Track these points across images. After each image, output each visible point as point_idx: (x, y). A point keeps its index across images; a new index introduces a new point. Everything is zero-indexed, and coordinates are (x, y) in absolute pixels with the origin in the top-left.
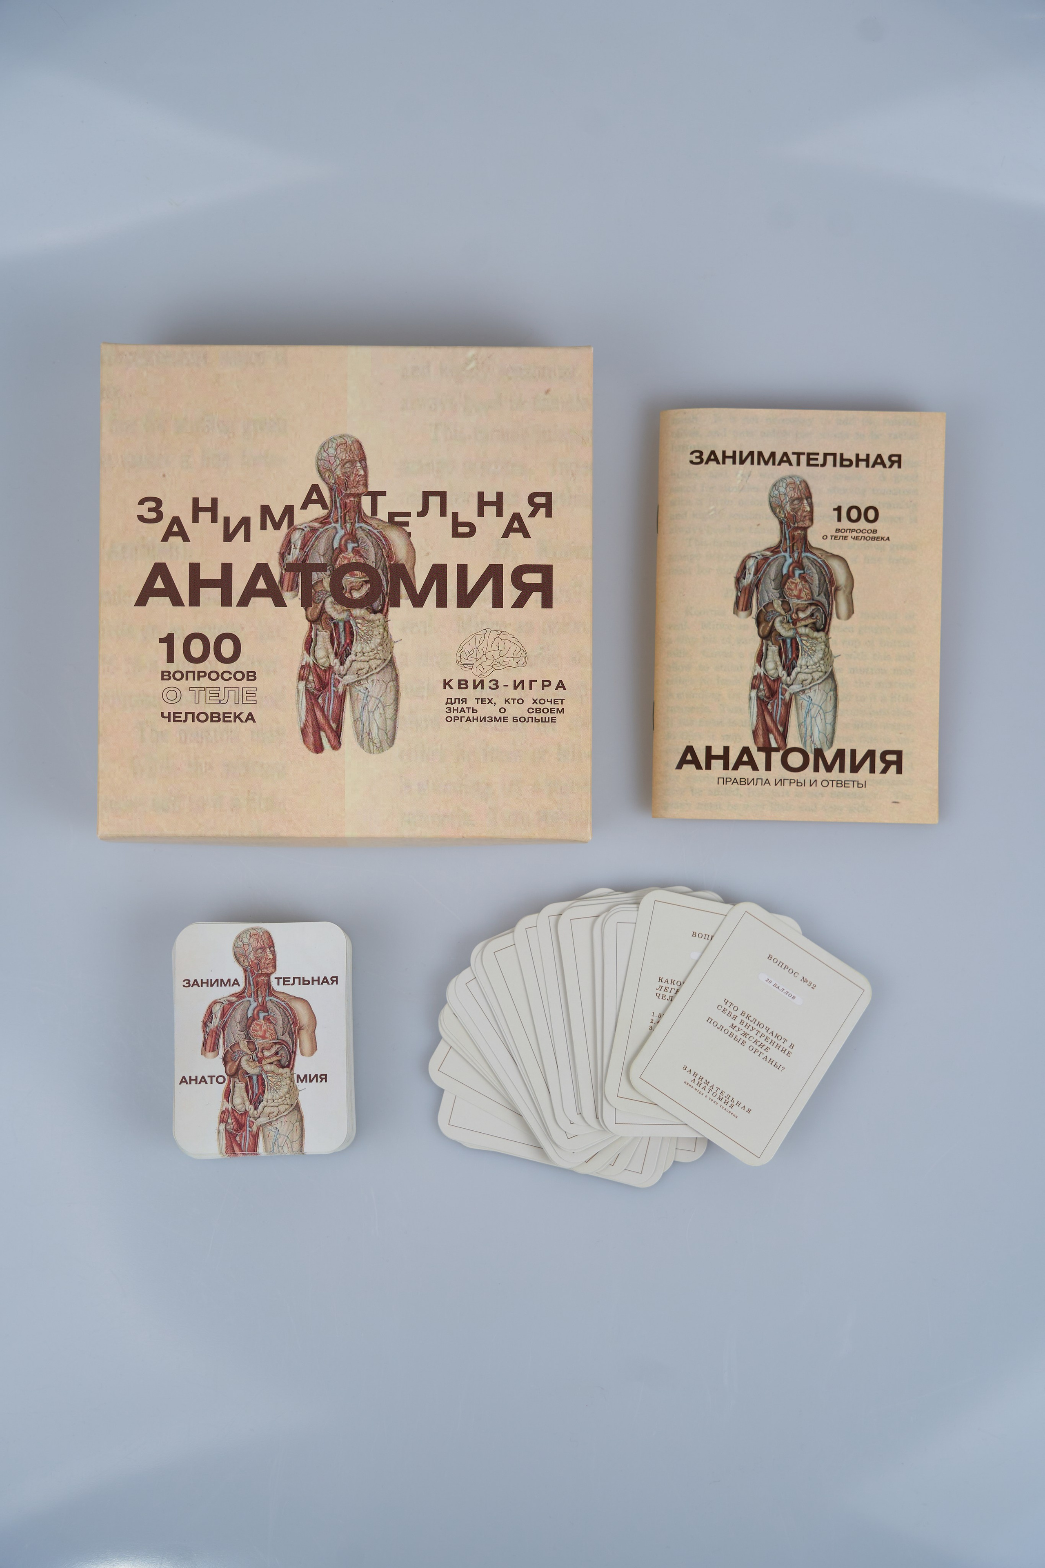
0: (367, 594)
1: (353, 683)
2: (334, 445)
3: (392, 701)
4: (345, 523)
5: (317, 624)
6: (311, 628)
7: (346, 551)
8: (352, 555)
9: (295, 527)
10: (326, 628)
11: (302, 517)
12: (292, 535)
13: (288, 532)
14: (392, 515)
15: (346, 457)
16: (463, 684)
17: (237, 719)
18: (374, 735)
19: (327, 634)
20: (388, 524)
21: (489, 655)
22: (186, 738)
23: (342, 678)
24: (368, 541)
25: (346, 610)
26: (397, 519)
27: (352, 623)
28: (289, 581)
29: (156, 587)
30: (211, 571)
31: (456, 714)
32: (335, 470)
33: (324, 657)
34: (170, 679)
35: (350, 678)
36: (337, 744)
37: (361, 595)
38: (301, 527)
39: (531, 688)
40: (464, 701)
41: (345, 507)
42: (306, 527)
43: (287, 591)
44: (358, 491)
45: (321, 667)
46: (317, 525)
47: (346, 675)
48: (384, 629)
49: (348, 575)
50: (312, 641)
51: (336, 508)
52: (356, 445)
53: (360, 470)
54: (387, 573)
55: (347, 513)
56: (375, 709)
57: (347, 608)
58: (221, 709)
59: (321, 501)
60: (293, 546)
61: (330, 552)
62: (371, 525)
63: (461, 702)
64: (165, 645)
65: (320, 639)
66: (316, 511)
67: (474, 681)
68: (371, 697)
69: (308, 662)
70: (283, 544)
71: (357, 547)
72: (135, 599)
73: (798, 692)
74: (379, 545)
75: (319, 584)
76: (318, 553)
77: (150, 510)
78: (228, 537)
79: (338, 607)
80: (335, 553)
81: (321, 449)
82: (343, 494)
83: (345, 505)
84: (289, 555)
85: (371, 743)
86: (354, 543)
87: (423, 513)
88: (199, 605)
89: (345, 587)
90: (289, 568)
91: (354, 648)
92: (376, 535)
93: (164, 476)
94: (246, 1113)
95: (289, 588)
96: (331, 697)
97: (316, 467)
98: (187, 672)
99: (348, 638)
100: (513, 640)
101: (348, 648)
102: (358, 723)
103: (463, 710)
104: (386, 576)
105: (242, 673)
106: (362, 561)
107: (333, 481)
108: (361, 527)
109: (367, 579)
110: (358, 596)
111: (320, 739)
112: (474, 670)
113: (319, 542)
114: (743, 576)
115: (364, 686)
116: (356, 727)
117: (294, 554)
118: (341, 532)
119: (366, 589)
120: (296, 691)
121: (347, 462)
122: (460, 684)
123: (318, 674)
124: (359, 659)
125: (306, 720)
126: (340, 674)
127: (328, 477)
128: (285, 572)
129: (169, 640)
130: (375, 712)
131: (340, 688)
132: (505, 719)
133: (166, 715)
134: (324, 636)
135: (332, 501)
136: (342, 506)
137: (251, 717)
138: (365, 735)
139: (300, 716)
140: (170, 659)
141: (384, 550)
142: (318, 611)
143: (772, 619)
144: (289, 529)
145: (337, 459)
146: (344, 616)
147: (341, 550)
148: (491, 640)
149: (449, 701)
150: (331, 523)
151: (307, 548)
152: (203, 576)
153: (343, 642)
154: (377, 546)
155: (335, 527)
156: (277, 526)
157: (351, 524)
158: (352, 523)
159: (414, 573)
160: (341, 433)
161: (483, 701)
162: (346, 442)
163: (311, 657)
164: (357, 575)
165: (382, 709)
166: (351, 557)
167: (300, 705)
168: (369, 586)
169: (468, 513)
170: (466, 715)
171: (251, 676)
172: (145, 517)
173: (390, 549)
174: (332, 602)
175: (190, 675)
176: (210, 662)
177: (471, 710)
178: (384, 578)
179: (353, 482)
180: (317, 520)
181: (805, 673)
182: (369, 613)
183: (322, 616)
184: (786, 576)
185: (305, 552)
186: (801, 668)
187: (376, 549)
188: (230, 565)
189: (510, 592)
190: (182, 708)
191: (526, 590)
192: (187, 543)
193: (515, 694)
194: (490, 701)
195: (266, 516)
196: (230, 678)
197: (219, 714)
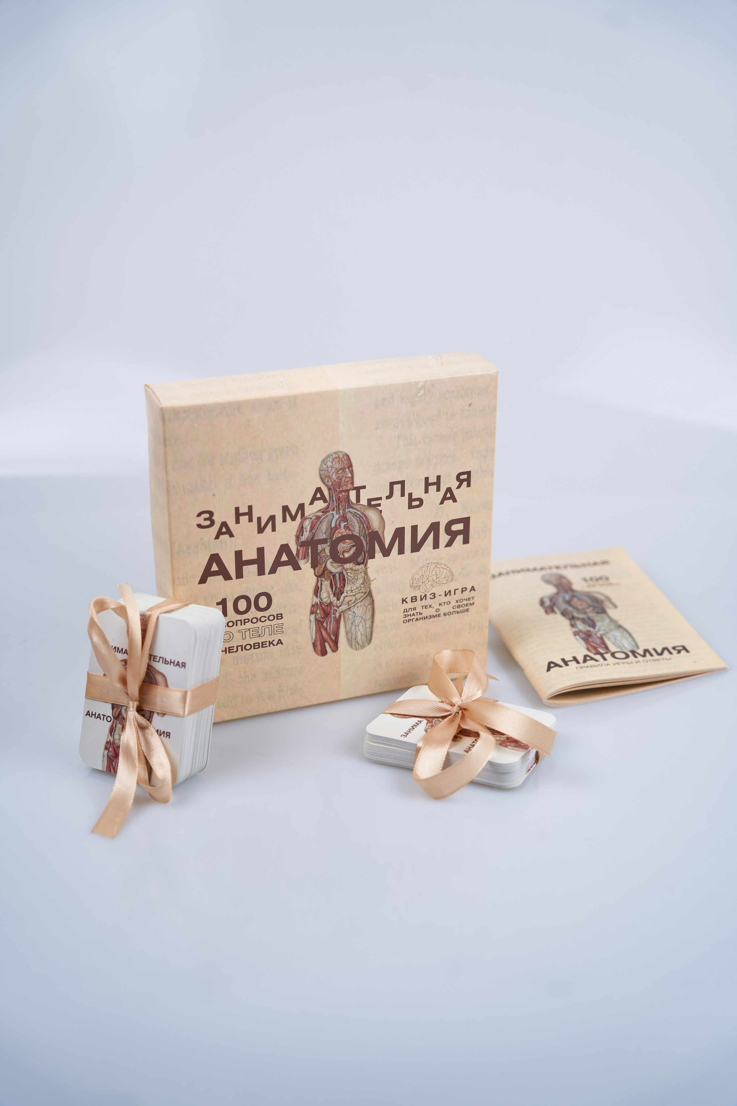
0: (354, 553)
1: (345, 610)
2: (331, 460)
3: (370, 617)
4: (339, 510)
5: (322, 577)
6: (318, 581)
7: (340, 528)
8: (344, 530)
9: (305, 517)
10: (328, 579)
11: (310, 510)
12: (304, 523)
13: (301, 521)
14: (369, 501)
15: (339, 466)
16: (414, 599)
17: (271, 645)
18: (358, 639)
19: (328, 582)
20: (367, 507)
21: (430, 579)
22: (237, 661)
23: (338, 608)
24: (354, 520)
25: (340, 566)
26: (373, 503)
27: (344, 573)
28: (303, 553)
29: (212, 570)
30: (250, 554)
31: (409, 618)
32: (332, 476)
33: (327, 597)
35: (343, 608)
36: (335, 648)
37: (350, 555)
38: (310, 517)
39: (455, 594)
40: (415, 609)
41: (339, 500)
42: (313, 516)
43: (302, 559)
44: (347, 488)
45: (324, 604)
46: (320, 514)
47: (341, 606)
49: (342, 543)
51: (333, 501)
52: (345, 457)
53: (348, 474)
54: (367, 538)
55: (341, 503)
57: (341, 564)
58: (260, 640)
59: (323, 498)
60: (305, 530)
61: (329, 531)
63: (413, 610)
64: (221, 606)
65: (324, 587)
66: (320, 505)
67: (421, 596)
69: (316, 602)
70: (298, 530)
71: (347, 525)
72: (198, 579)
74: (361, 521)
75: (323, 552)
76: (322, 532)
77: (205, 519)
78: (261, 530)
79: (335, 565)
80: (333, 531)
81: (322, 463)
83: (339, 498)
84: (302, 536)
85: (357, 644)
86: (345, 522)
87: (388, 497)
88: (242, 577)
89: (339, 551)
90: (303, 544)
91: (345, 589)
93: (214, 495)
95: (303, 557)
97: (319, 475)
98: (237, 621)
99: (342, 583)
100: (445, 567)
101: (342, 589)
102: (349, 633)
103: (414, 614)
104: (366, 541)
105: (274, 616)
106: (350, 533)
107: (331, 484)
108: (349, 511)
109: (354, 544)
110: (348, 555)
111: (325, 647)
112: (421, 590)
113: (322, 525)
115: (352, 611)
116: (347, 637)
118: (336, 517)
120: (309, 621)
121: (340, 470)
122: (412, 599)
123: (323, 608)
124: (349, 595)
126: (337, 606)
127: (327, 481)
129: (223, 603)
130: (359, 626)
131: (337, 615)
132: (439, 615)
134: (326, 584)
135: (330, 497)
136: (337, 500)
137: (280, 642)
138: (353, 640)
140: (225, 614)
141: (364, 524)
142: (322, 569)
145: (333, 469)
146: (339, 570)
147: (337, 527)
148: (432, 569)
150: (330, 511)
152: (245, 558)
153: (339, 586)
154: (360, 522)
155: (332, 514)
156: (293, 518)
157: (343, 510)
158: (343, 509)
159: (384, 536)
161: (426, 607)
164: (347, 542)
165: (363, 623)
166: (343, 532)
167: (312, 629)
168: (355, 548)
169: (418, 492)
170: (415, 617)
171: (279, 616)
172: (202, 524)
173: (369, 523)
174: (331, 562)
175: (239, 622)
177: (418, 614)
178: (365, 542)
180: (320, 511)
182: (355, 565)
183: (325, 572)
185: (313, 533)
187: (359, 524)
188: (263, 548)
189: (444, 538)
190: (234, 644)
191: (453, 535)
192: (232, 538)
193: (445, 599)
194: (430, 606)
195: (286, 513)
196: (266, 620)
197: (259, 643)
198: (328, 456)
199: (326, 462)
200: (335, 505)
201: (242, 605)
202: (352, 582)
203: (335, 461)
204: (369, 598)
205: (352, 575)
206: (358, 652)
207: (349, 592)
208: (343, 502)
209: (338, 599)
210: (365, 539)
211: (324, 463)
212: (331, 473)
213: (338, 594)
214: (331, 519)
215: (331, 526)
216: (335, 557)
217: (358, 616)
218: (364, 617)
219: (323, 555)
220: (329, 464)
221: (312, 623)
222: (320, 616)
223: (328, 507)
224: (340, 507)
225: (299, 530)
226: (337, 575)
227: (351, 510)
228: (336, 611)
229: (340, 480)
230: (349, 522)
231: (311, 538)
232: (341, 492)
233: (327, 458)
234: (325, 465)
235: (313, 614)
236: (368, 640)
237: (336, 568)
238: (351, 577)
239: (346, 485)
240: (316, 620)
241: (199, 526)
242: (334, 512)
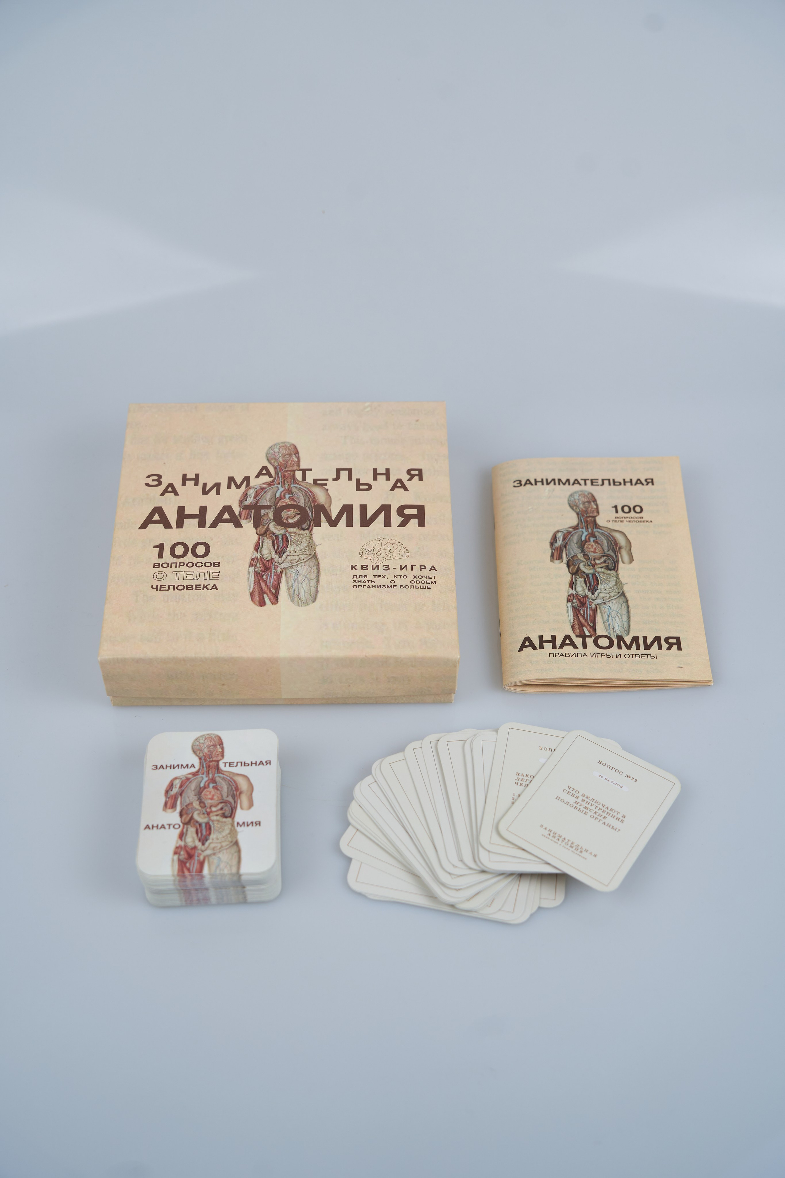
0: (298, 520)
1: (287, 567)
3: (314, 577)
6: (259, 538)
8: (288, 500)
10: (270, 538)
16: (364, 568)
17: (205, 588)
18: (301, 596)
21: (382, 552)
22: (168, 599)
23: (280, 565)
24: (299, 493)
25: (284, 529)
26: (319, 482)
27: (287, 536)
28: (245, 514)
29: (154, 519)
30: (192, 509)
31: (360, 584)
33: (268, 554)
34: (159, 567)
37: (294, 521)
38: (255, 487)
40: (366, 576)
43: (244, 519)
44: (293, 469)
48: (310, 538)
50: (259, 546)
51: (278, 477)
54: (312, 510)
56: (303, 581)
58: (194, 583)
59: (269, 474)
60: (248, 497)
61: (273, 499)
62: (302, 485)
63: (363, 577)
64: (157, 549)
66: (265, 479)
67: (373, 566)
68: (300, 575)
72: (139, 525)
73: (601, 604)
74: (307, 495)
76: (266, 500)
77: (154, 480)
78: (205, 492)
79: (279, 527)
80: (277, 500)
81: (269, 449)
83: (285, 476)
85: (300, 601)
86: (290, 494)
87: (335, 479)
88: (183, 527)
91: (288, 549)
94: (195, 848)
95: (245, 518)
96: (272, 575)
98: (172, 563)
100: (399, 544)
101: (285, 549)
103: (364, 582)
104: (312, 511)
105: (210, 563)
106: (295, 503)
107: (277, 464)
108: (295, 487)
109: (299, 512)
110: (292, 521)
111: (264, 598)
112: (372, 560)
114: (555, 541)
116: (289, 592)
119: (297, 518)
122: (362, 567)
124: (292, 554)
126: (279, 563)
129: (160, 546)
131: (279, 570)
132: (394, 587)
133: (155, 587)
137: (215, 587)
139: (250, 586)
140: (161, 556)
141: (310, 498)
142: (264, 529)
143: (577, 564)
146: (283, 532)
147: (281, 498)
148: (384, 543)
149: (355, 577)
152: (187, 512)
156: (238, 487)
159: (330, 509)
161: (379, 577)
163: (259, 553)
165: (307, 581)
167: (250, 580)
168: (300, 516)
169: (367, 478)
170: (367, 584)
171: (217, 564)
172: (150, 484)
174: (274, 525)
175: (174, 565)
176: (188, 557)
181: (604, 593)
183: (267, 532)
184: (585, 541)
186: (601, 590)
187: (305, 497)
188: (206, 507)
189: (397, 519)
190: (167, 583)
191: (407, 518)
192: (177, 496)
193: (401, 574)
194: (384, 577)
195: (231, 482)
196: (202, 566)
197: (192, 586)
198: (276, 444)
200: (280, 480)
201: (179, 550)
202: (296, 544)
205: (296, 538)
206: (300, 608)
210: (311, 510)
214: (276, 491)
216: (278, 520)
217: (301, 575)
221: (251, 574)
222: (260, 570)
223: (273, 481)
224: (286, 482)
225: (243, 496)
227: (296, 485)
230: (294, 494)
233: (274, 446)
235: (252, 566)
238: (295, 540)
240: (255, 572)
241: (147, 484)
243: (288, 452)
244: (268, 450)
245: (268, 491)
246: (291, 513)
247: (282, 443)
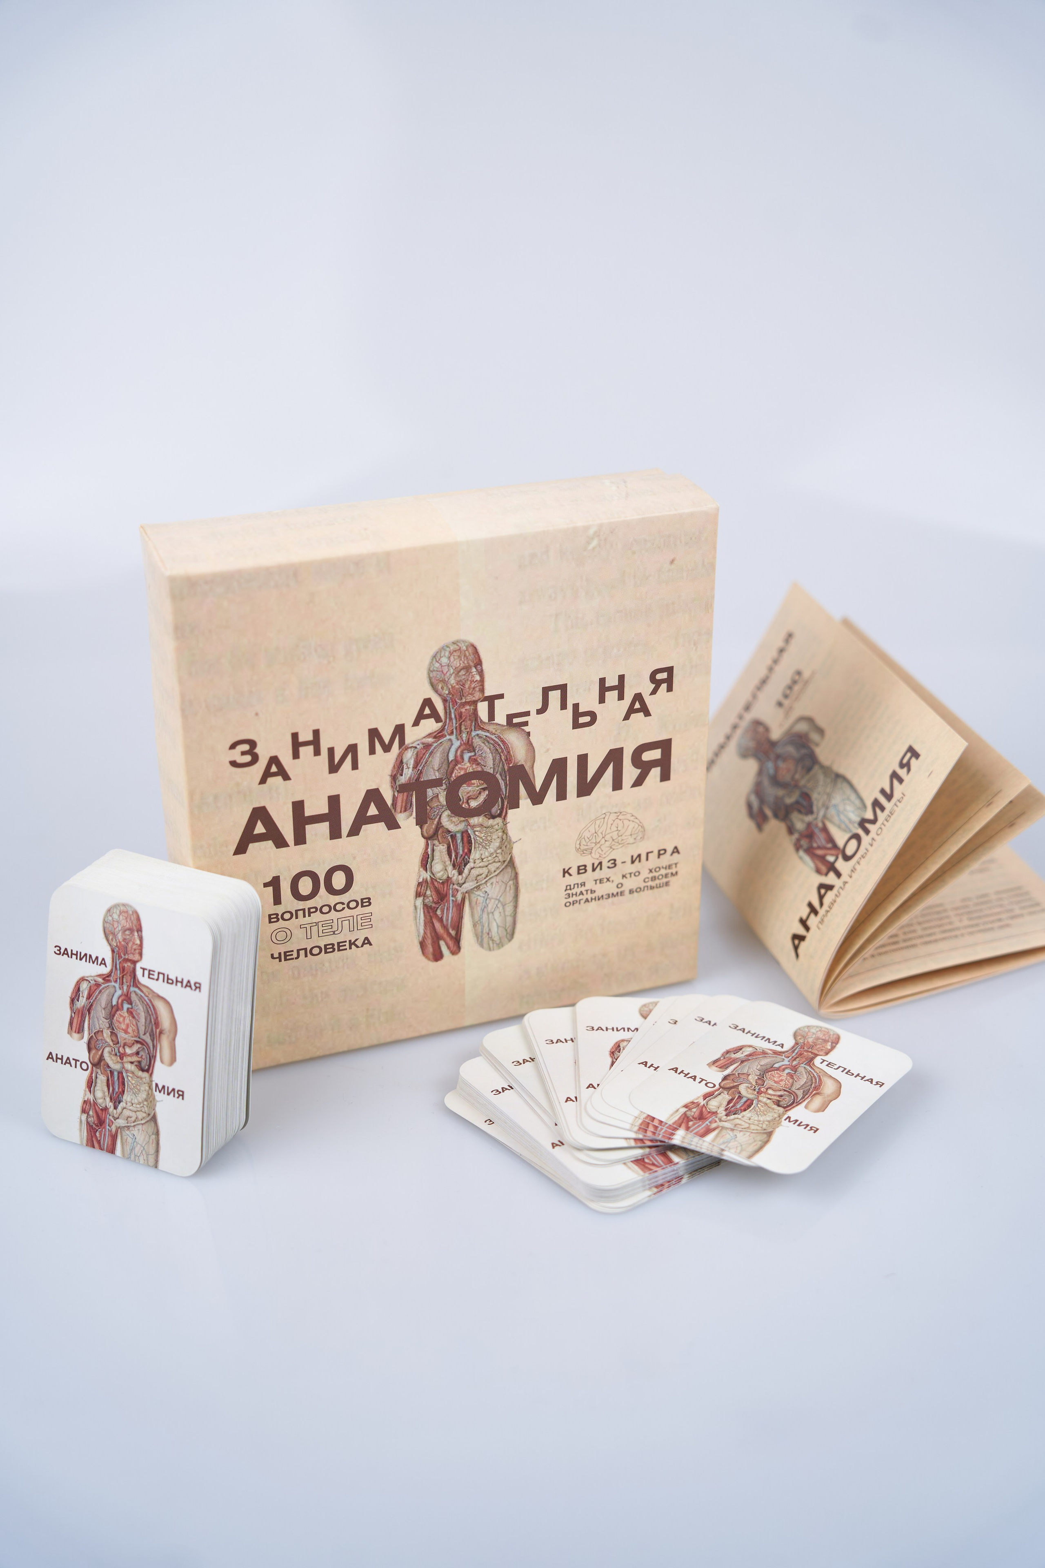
0: (485, 800)
1: (472, 889)
2: (447, 654)
3: (511, 899)
4: (461, 733)
5: (434, 840)
6: (427, 845)
8: (468, 764)
9: (406, 746)
10: (443, 842)
11: (413, 735)
12: (404, 755)
13: (400, 753)
14: (510, 717)
15: (460, 664)
16: (582, 869)
17: (353, 946)
19: (444, 847)
20: (506, 727)
21: (607, 837)
22: (299, 974)
23: (461, 887)
25: (464, 821)
26: (515, 721)
27: (470, 832)
28: (402, 802)
29: (256, 832)
30: (316, 806)
31: (575, 898)
32: (449, 680)
33: (441, 870)
34: (278, 920)
35: (468, 886)
36: (456, 948)
37: (478, 803)
38: (414, 745)
39: (647, 859)
40: (583, 884)
41: (461, 717)
42: (418, 744)
43: (401, 812)
44: (474, 699)
45: (438, 880)
46: (430, 740)
48: (503, 832)
49: (465, 786)
50: (428, 858)
51: (451, 719)
52: (471, 650)
53: (475, 676)
54: (506, 777)
55: (463, 723)
56: (495, 909)
58: (334, 940)
59: (435, 715)
60: (405, 766)
61: (445, 766)
63: (580, 886)
64: (270, 889)
65: (437, 854)
66: (429, 726)
67: (593, 864)
68: (490, 899)
69: (425, 878)
71: (474, 756)
72: (233, 848)
74: (497, 750)
76: (433, 768)
77: (243, 753)
78: (334, 768)
79: (455, 819)
80: (451, 766)
81: (432, 659)
82: (458, 704)
84: (402, 775)
86: (471, 752)
87: (540, 712)
88: (305, 843)
89: (462, 798)
90: (403, 789)
91: (472, 856)
92: (494, 740)
93: (257, 714)
95: (403, 809)
96: (450, 907)
97: (428, 679)
98: (297, 911)
99: (466, 847)
100: (632, 818)
101: (466, 857)
102: (478, 925)
103: (581, 893)
104: (505, 780)
105: (356, 901)
106: (479, 769)
107: (447, 692)
108: (478, 735)
109: (485, 786)
110: (476, 804)
111: (440, 948)
112: (593, 855)
115: (483, 890)
116: (475, 930)
117: (406, 775)
118: (457, 744)
120: (414, 908)
121: (461, 670)
122: (579, 869)
123: (435, 888)
124: (478, 866)
125: (425, 933)
126: (459, 883)
127: (442, 688)
128: (398, 794)
129: (274, 883)
130: (494, 913)
131: (459, 897)
132: (622, 893)
133: (276, 955)
134: (441, 849)
135: (446, 713)
136: (458, 717)
137: (367, 941)
138: (485, 935)
139: (418, 930)
140: (277, 900)
141: (502, 755)
142: (434, 827)
144: (401, 750)
145: (451, 668)
146: (461, 827)
147: (456, 762)
148: (610, 822)
149: (568, 888)
150: (446, 736)
151: (421, 765)
152: (308, 812)
153: (461, 852)
154: (496, 751)
155: (450, 740)
156: (387, 748)
157: (468, 734)
158: (468, 732)
159: (533, 772)
160: (454, 638)
161: (601, 881)
162: (460, 648)
163: (428, 872)
164: (474, 784)
165: (501, 908)
166: (468, 767)
167: (418, 921)
168: (487, 792)
169: (588, 702)
170: (584, 897)
171: (366, 902)
172: (239, 761)
173: (509, 752)
174: (449, 816)
175: (301, 913)
176: (321, 897)
177: (589, 892)
178: (503, 782)
179: (468, 690)
180: (430, 735)
182: (487, 819)
183: (438, 831)
185: (419, 770)
187: (494, 754)
188: (338, 796)
189: (630, 773)
190: (293, 946)
191: (645, 768)
192: (288, 781)
193: (632, 868)
194: (608, 880)
195: (375, 740)
196: (344, 908)
197: (333, 945)
199: (439, 657)
200: (454, 725)
201: (305, 886)
202: (483, 846)
203: (454, 656)
204: (509, 870)
205: (483, 835)
206: (493, 953)
207: (477, 861)
208: (466, 721)
209: (460, 873)
211: (436, 659)
212: (448, 674)
213: (460, 865)
214: (448, 749)
215: (448, 758)
216: (455, 807)
217: (492, 898)
218: (501, 899)
219: (436, 805)
220: (444, 660)
221: (418, 911)
222: (431, 900)
223: (443, 729)
225: (396, 766)
226: (459, 836)
227: (480, 732)
228: (457, 891)
229: (462, 686)
230: (477, 751)
231: (415, 779)
232: (463, 705)
233: (441, 651)
234: (438, 662)
235: (420, 896)
236: (508, 935)
237: (456, 824)
238: (481, 838)
239: (472, 694)
240: (425, 906)
241: (234, 764)
242: (453, 737)
243: (464, 663)
244: (431, 663)
245: (436, 750)
246: (474, 789)
247: (454, 643)
